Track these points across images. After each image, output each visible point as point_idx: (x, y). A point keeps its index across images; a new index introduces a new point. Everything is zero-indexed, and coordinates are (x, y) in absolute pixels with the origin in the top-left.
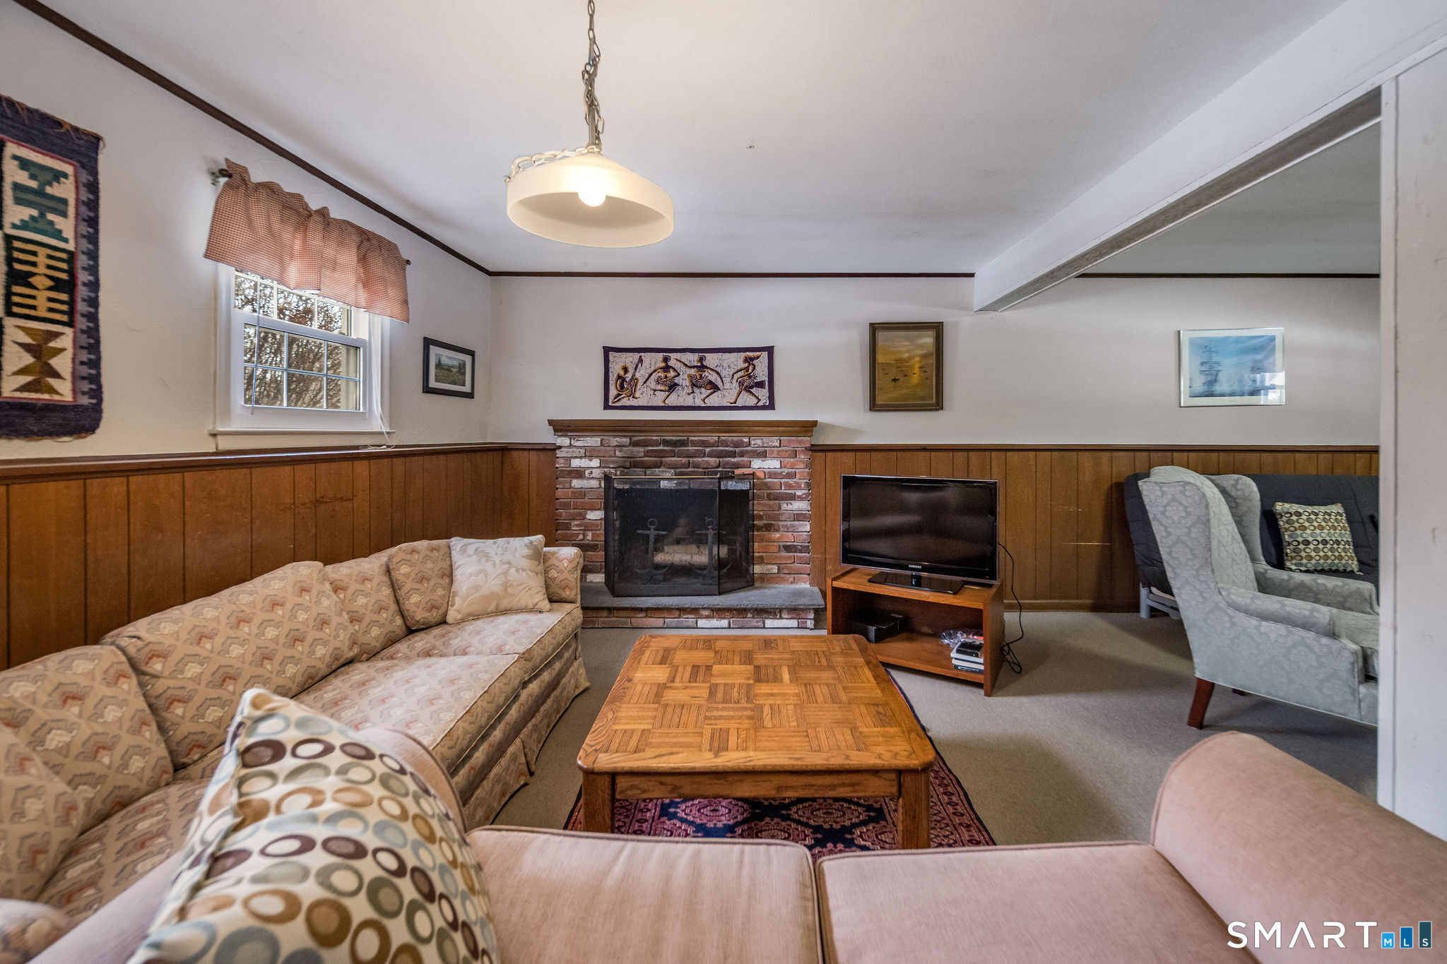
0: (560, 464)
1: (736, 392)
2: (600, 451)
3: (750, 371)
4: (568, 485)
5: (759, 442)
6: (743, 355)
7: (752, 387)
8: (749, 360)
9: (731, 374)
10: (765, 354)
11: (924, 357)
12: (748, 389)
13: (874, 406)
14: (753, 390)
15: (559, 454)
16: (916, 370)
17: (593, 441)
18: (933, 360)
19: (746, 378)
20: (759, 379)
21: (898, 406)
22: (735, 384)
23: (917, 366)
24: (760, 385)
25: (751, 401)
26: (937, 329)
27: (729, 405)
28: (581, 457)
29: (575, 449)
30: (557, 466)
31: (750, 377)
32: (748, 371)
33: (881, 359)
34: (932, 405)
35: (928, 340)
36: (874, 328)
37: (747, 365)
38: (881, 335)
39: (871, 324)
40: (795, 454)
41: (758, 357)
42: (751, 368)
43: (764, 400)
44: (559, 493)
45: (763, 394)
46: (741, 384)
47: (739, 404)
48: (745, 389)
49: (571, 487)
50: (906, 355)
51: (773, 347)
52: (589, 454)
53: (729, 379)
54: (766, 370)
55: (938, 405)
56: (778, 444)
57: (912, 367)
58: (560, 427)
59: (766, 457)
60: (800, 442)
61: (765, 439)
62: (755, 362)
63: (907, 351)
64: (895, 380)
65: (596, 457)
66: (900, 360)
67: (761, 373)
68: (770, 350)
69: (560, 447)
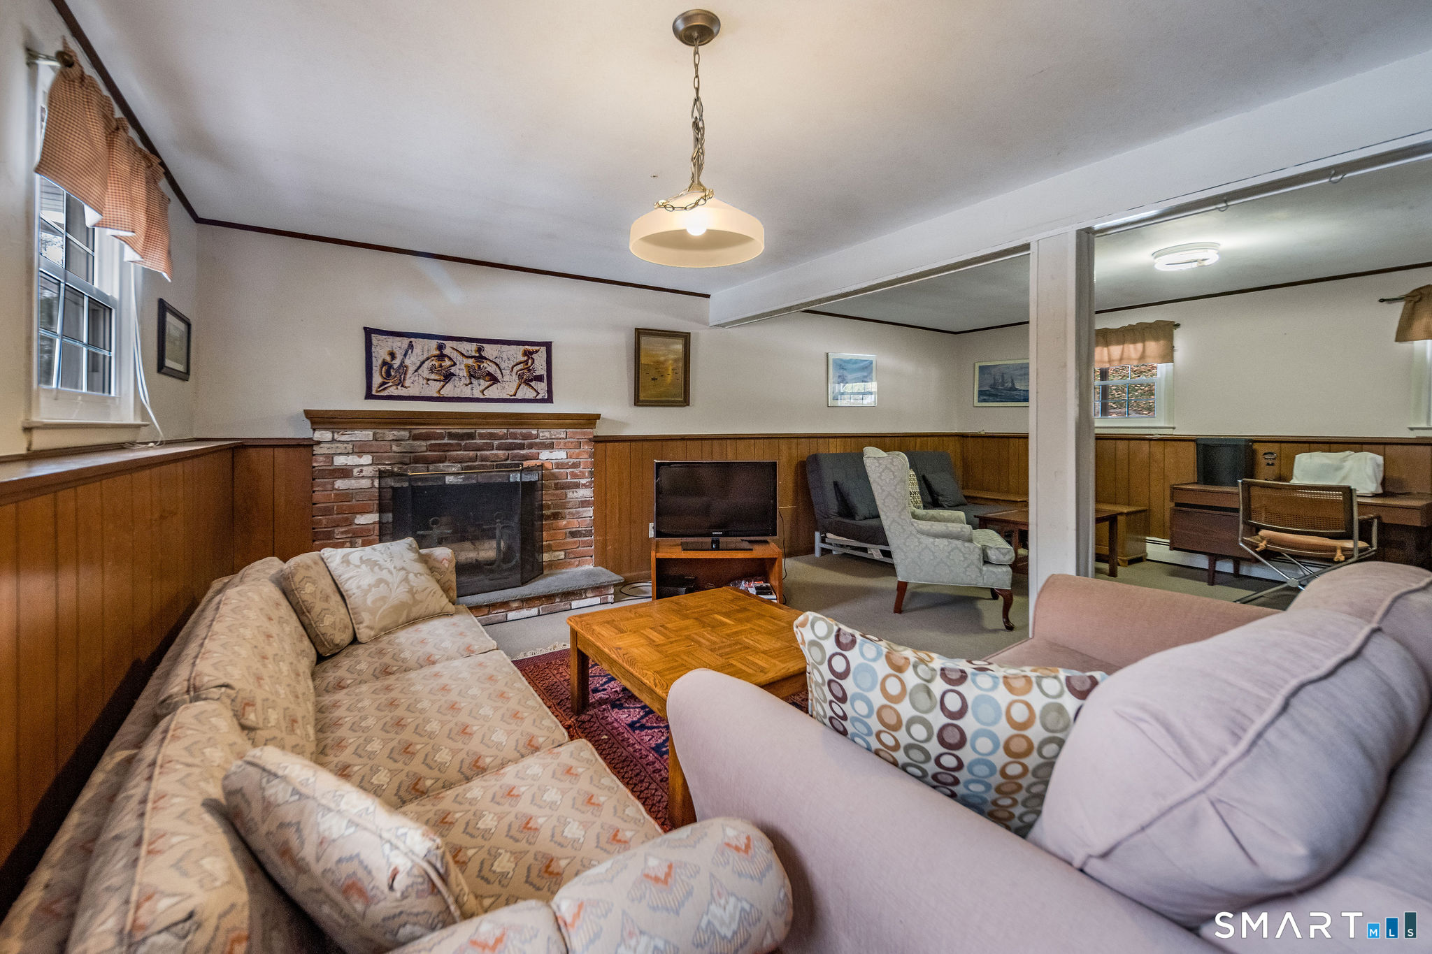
0: (319, 463)
1: (515, 384)
2: (371, 445)
3: (529, 364)
4: (329, 487)
5: (547, 434)
6: (522, 348)
7: (531, 380)
8: (528, 354)
9: (510, 366)
10: (543, 349)
11: (676, 361)
12: (528, 382)
13: (638, 402)
14: (533, 384)
15: (317, 450)
16: (670, 372)
17: (366, 435)
18: (681, 364)
19: (526, 371)
20: (538, 373)
21: (652, 402)
22: (515, 377)
23: (671, 368)
24: (539, 378)
25: (530, 394)
26: (686, 337)
27: (509, 397)
28: (348, 454)
29: (339, 445)
30: (315, 465)
31: (529, 370)
32: (527, 364)
33: (643, 360)
34: (679, 402)
35: (678, 346)
36: (640, 332)
37: (526, 358)
38: (644, 339)
39: (637, 330)
40: (579, 445)
41: (537, 352)
42: (530, 361)
43: (543, 394)
44: (318, 496)
45: (542, 387)
46: (520, 377)
47: (519, 396)
48: (524, 382)
49: (333, 489)
50: (662, 359)
51: (551, 342)
52: (359, 449)
53: (508, 372)
54: (545, 364)
55: (686, 402)
56: (564, 436)
57: (667, 369)
58: (318, 419)
59: (553, 448)
60: (584, 434)
61: (553, 431)
62: (534, 356)
63: (663, 355)
64: (654, 379)
65: (368, 453)
66: (658, 363)
67: (540, 367)
68: (548, 345)
69: (319, 443)
